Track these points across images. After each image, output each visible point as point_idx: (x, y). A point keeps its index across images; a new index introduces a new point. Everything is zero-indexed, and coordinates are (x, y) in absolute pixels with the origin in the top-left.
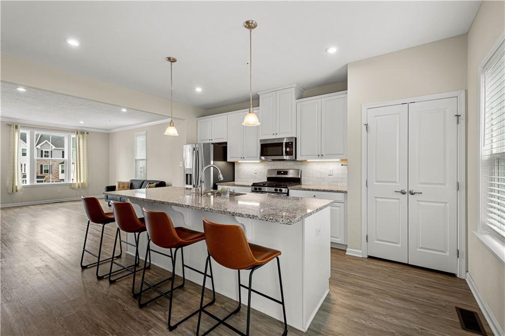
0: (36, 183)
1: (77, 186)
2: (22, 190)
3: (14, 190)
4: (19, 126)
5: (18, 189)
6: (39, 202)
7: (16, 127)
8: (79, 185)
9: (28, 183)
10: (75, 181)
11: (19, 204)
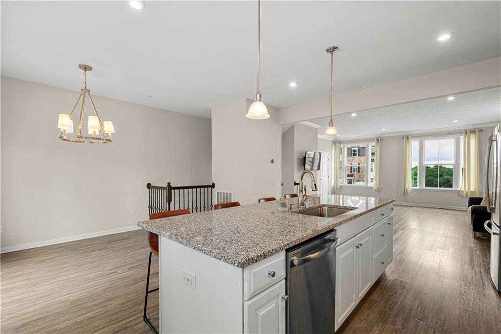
0: (424, 187)
1: (465, 194)
2: (412, 192)
3: (405, 192)
4: (410, 137)
5: (408, 191)
6: (431, 206)
7: (408, 138)
8: (467, 193)
9: (418, 187)
10: (463, 189)
11: (411, 204)
